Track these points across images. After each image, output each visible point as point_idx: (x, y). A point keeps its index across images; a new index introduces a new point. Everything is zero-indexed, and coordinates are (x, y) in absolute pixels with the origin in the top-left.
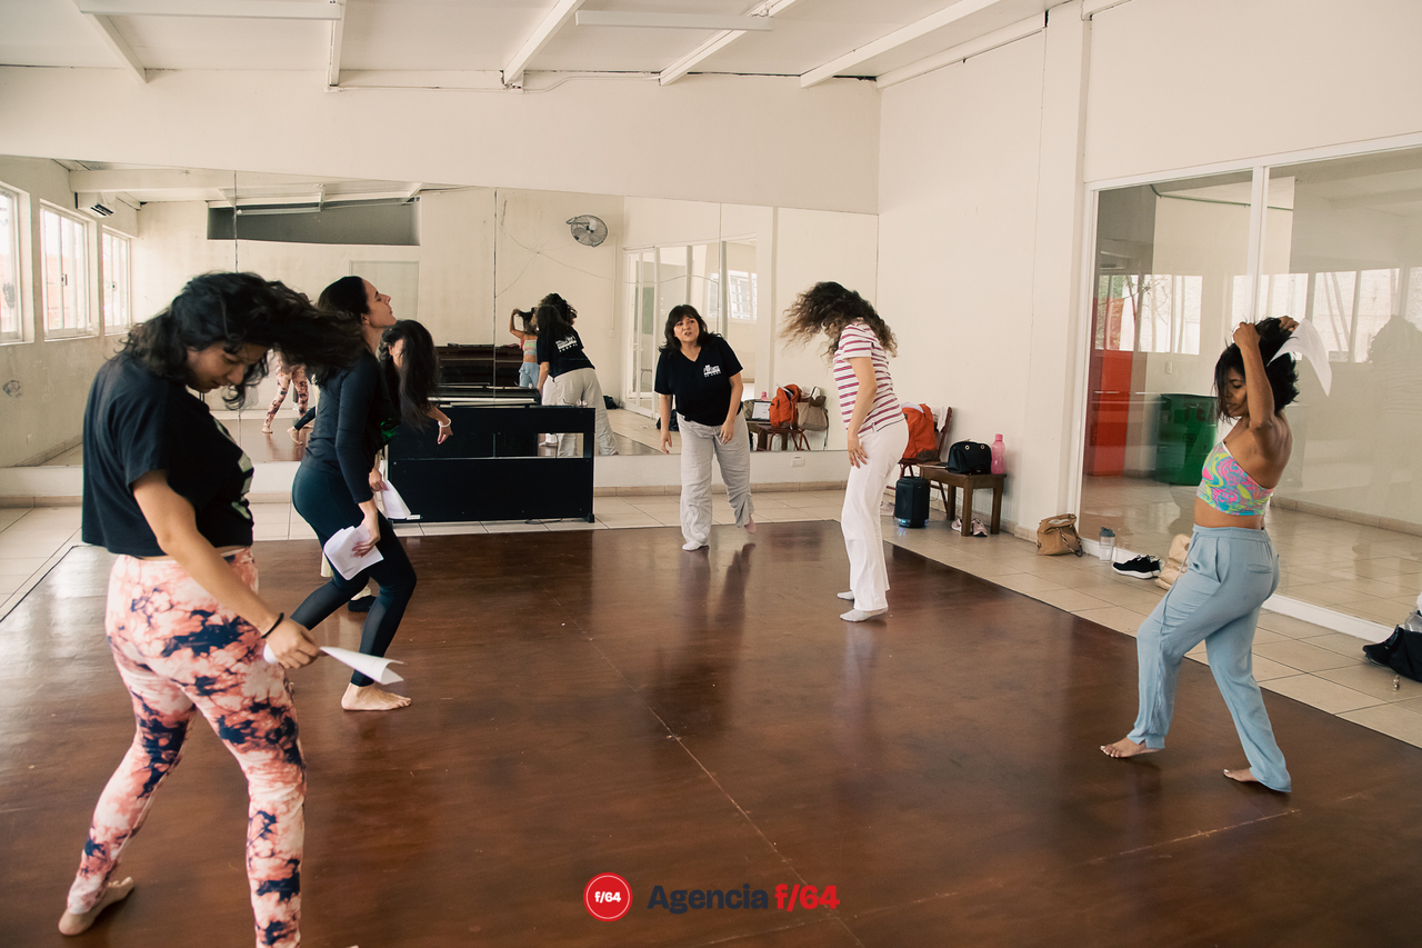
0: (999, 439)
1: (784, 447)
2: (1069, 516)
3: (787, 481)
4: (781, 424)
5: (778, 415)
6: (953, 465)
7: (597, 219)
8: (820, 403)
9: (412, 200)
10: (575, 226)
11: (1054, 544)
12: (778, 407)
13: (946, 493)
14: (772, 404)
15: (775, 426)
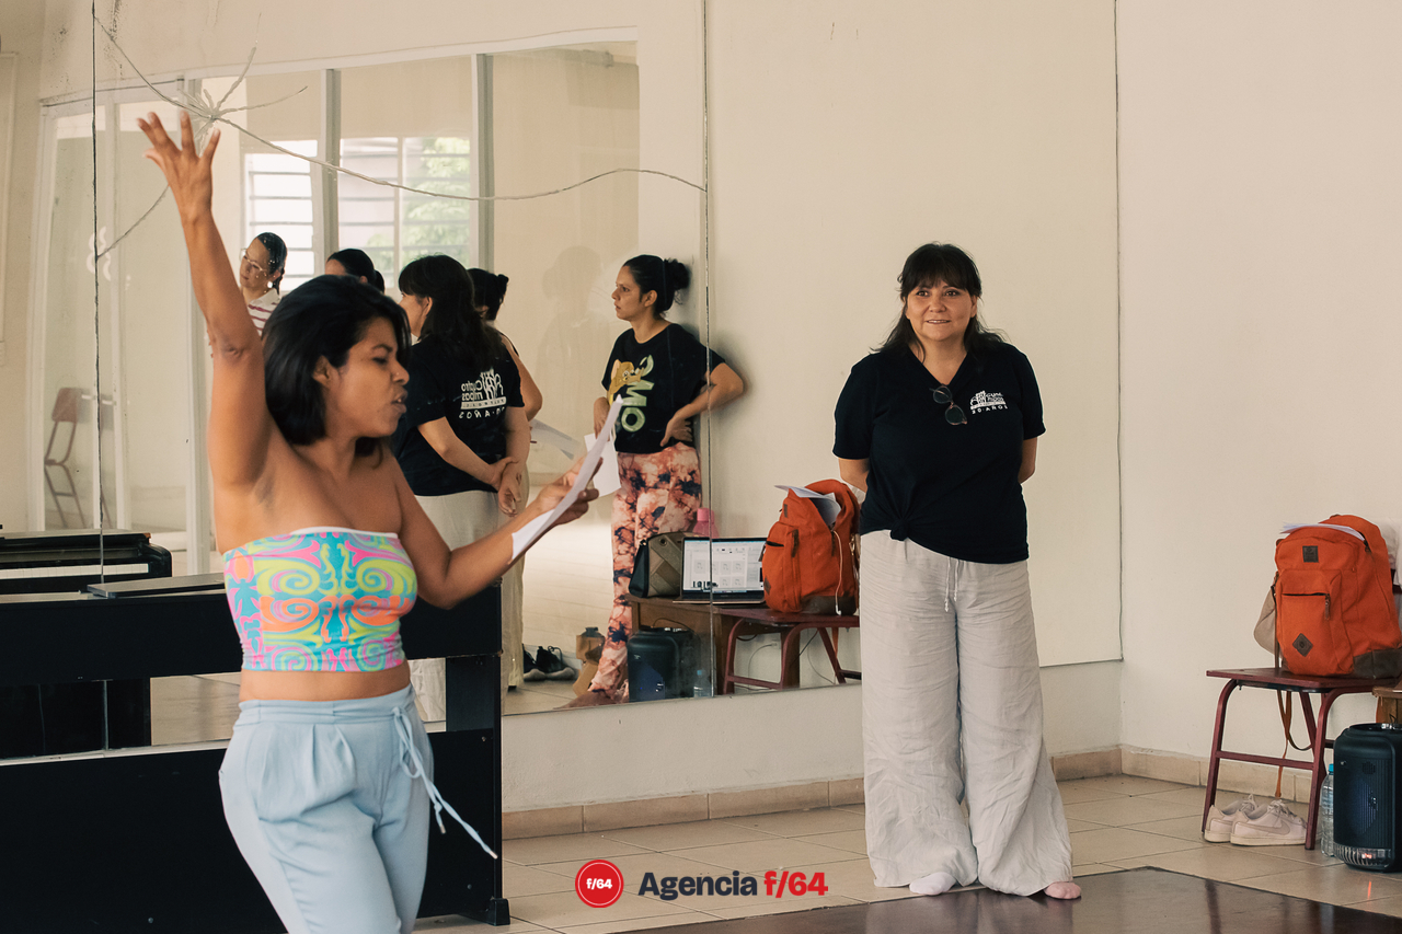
4: (805, 600)
5: (794, 576)
12: (794, 553)
14: (769, 543)
15: (785, 608)
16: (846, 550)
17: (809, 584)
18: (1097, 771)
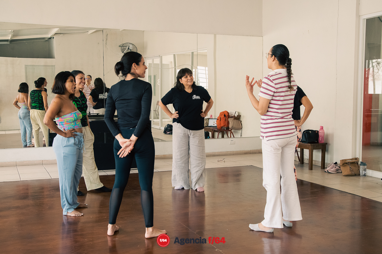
0: (322, 128)
1: (223, 137)
2: (356, 159)
3: (228, 150)
4: (222, 127)
5: (220, 124)
6: (304, 140)
7: (133, 45)
8: (238, 118)
9: (50, 38)
10: (123, 48)
11: (346, 170)
12: (220, 121)
13: (299, 153)
14: (217, 119)
15: (219, 128)
16: (227, 120)
17: (222, 125)
18: (258, 152)
